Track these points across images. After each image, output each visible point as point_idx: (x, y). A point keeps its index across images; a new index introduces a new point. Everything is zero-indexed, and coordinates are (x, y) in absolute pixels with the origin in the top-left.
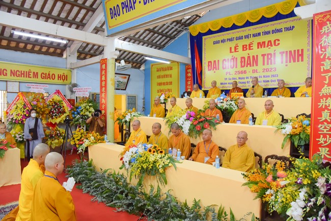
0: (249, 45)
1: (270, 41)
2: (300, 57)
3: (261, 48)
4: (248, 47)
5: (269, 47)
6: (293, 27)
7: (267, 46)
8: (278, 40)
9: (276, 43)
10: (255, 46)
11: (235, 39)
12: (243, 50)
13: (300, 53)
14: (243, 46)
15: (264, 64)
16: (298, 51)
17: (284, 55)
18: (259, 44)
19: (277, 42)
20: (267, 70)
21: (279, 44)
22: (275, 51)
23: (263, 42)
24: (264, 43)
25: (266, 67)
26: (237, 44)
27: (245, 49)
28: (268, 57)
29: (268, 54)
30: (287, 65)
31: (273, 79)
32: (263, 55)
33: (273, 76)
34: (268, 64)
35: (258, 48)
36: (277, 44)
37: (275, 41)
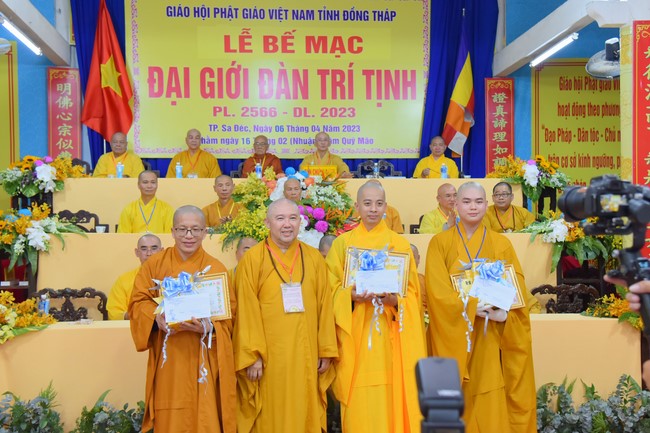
0: (284, 39)
1: (338, 39)
2: (409, 89)
3: (317, 51)
4: (279, 43)
5: (338, 52)
6: (394, 14)
7: (333, 51)
8: (360, 40)
9: (354, 45)
10: (299, 44)
11: (240, 13)
12: (266, 50)
13: (409, 79)
14: (266, 38)
15: (324, 96)
16: (405, 72)
17: (374, 78)
18: (309, 39)
19: (356, 45)
20: (333, 112)
21: (360, 50)
22: (351, 65)
23: (320, 38)
24: (323, 39)
25: (329, 103)
26: (246, 31)
27: (271, 48)
28: (334, 78)
29: (335, 72)
30: (379, 105)
31: (349, 135)
32: (323, 73)
33: (348, 128)
34: (334, 96)
35: (308, 50)
36: (355, 49)
37: (351, 40)
